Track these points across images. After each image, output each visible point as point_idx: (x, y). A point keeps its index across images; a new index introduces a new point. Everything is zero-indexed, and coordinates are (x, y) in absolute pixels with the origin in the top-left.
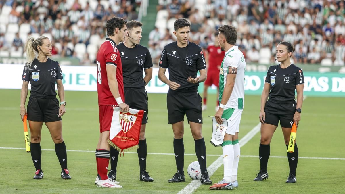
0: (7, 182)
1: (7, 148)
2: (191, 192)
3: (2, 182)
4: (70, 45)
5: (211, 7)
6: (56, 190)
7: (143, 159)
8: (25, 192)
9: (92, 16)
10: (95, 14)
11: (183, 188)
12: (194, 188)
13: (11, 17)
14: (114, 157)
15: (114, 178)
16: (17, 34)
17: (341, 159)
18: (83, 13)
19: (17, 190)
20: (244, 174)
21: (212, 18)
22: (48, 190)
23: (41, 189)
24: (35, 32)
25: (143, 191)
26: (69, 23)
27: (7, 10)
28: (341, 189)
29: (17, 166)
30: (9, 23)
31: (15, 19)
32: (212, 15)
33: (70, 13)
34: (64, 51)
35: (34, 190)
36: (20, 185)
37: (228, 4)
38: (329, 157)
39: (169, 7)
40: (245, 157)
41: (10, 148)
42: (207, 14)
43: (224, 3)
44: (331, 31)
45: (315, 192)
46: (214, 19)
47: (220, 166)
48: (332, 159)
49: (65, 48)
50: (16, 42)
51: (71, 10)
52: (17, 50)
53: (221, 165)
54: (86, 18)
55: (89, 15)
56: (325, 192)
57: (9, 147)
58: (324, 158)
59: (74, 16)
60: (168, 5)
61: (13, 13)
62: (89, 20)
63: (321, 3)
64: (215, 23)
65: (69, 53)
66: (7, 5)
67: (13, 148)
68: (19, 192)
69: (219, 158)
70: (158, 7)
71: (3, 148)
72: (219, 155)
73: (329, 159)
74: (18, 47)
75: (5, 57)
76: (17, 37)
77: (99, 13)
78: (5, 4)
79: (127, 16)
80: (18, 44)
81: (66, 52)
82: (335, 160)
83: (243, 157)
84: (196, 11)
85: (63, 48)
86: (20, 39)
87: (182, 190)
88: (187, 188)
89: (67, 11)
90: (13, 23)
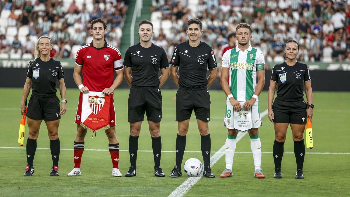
0: (10, 181)
1: (9, 148)
2: (189, 188)
3: (5, 181)
4: (67, 47)
5: (203, 8)
6: (57, 188)
7: (157, 155)
8: (27, 191)
9: (88, 18)
10: (91, 16)
11: (181, 185)
12: (191, 185)
13: (10, 20)
14: (133, 154)
15: (135, 174)
16: (16, 37)
17: (332, 153)
18: (79, 16)
19: (19, 188)
20: (239, 169)
21: (204, 18)
22: (49, 188)
23: (42, 187)
24: (33, 35)
25: (142, 188)
26: (65, 25)
27: (6, 13)
28: (333, 183)
29: (19, 165)
30: (9, 26)
31: (14, 22)
32: (204, 15)
33: (67, 16)
34: (61, 52)
35: (36, 188)
36: (22, 184)
37: (220, 4)
38: (320, 152)
39: (162, 8)
40: (239, 153)
41: (12, 148)
42: (200, 15)
43: (216, 3)
44: (319, 29)
45: (308, 186)
46: (206, 19)
47: (215, 162)
48: (323, 153)
49: (63, 50)
50: (15, 44)
51: (68, 12)
52: (16, 52)
53: (217, 161)
54: (83, 20)
55: (86, 17)
56: (318, 186)
57: (10, 147)
58: (316, 153)
59: (71, 18)
60: (161, 7)
61: (11, 16)
62: (86, 22)
63: (309, 2)
64: (207, 23)
65: (66, 54)
66: (6, 9)
67: (14, 148)
68: (22, 190)
69: (214, 155)
70: (152, 9)
71: (5, 147)
72: (215, 152)
73: (321, 154)
74: (18, 49)
75: (5, 59)
76: (16, 40)
77: (95, 15)
78: (4, 8)
79: (122, 17)
80: (17, 46)
81: (63, 53)
82: (327, 154)
83: (237, 153)
84: (189, 12)
85: (60, 49)
86: (19, 41)
87: (180, 186)
88: (184, 185)
89: (64, 14)
90: (12, 26)
